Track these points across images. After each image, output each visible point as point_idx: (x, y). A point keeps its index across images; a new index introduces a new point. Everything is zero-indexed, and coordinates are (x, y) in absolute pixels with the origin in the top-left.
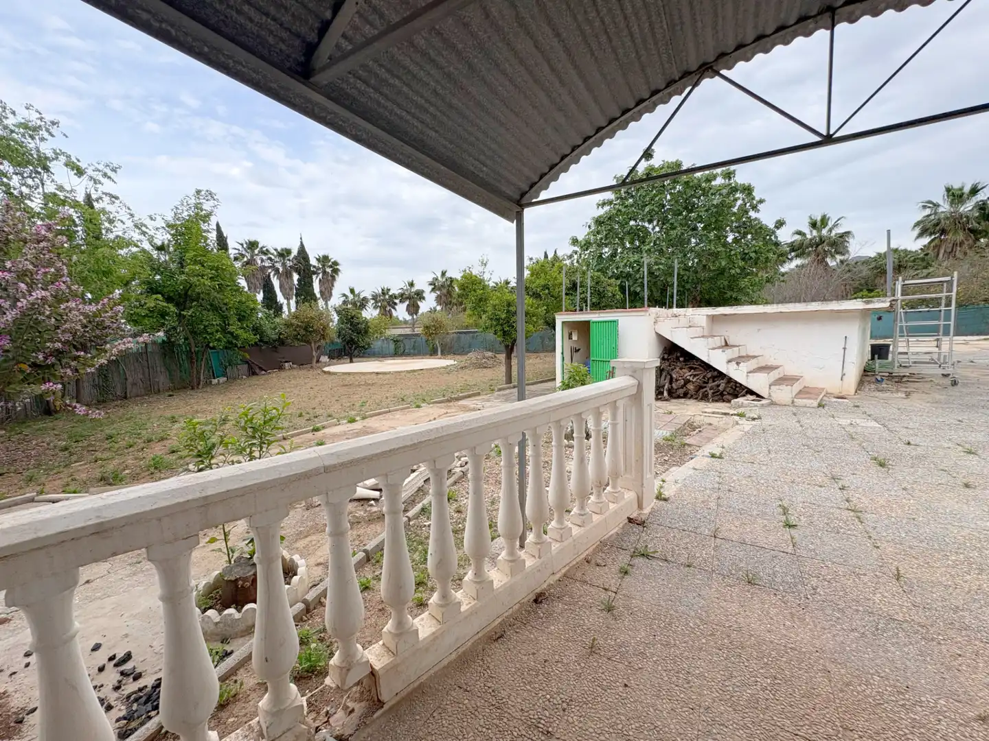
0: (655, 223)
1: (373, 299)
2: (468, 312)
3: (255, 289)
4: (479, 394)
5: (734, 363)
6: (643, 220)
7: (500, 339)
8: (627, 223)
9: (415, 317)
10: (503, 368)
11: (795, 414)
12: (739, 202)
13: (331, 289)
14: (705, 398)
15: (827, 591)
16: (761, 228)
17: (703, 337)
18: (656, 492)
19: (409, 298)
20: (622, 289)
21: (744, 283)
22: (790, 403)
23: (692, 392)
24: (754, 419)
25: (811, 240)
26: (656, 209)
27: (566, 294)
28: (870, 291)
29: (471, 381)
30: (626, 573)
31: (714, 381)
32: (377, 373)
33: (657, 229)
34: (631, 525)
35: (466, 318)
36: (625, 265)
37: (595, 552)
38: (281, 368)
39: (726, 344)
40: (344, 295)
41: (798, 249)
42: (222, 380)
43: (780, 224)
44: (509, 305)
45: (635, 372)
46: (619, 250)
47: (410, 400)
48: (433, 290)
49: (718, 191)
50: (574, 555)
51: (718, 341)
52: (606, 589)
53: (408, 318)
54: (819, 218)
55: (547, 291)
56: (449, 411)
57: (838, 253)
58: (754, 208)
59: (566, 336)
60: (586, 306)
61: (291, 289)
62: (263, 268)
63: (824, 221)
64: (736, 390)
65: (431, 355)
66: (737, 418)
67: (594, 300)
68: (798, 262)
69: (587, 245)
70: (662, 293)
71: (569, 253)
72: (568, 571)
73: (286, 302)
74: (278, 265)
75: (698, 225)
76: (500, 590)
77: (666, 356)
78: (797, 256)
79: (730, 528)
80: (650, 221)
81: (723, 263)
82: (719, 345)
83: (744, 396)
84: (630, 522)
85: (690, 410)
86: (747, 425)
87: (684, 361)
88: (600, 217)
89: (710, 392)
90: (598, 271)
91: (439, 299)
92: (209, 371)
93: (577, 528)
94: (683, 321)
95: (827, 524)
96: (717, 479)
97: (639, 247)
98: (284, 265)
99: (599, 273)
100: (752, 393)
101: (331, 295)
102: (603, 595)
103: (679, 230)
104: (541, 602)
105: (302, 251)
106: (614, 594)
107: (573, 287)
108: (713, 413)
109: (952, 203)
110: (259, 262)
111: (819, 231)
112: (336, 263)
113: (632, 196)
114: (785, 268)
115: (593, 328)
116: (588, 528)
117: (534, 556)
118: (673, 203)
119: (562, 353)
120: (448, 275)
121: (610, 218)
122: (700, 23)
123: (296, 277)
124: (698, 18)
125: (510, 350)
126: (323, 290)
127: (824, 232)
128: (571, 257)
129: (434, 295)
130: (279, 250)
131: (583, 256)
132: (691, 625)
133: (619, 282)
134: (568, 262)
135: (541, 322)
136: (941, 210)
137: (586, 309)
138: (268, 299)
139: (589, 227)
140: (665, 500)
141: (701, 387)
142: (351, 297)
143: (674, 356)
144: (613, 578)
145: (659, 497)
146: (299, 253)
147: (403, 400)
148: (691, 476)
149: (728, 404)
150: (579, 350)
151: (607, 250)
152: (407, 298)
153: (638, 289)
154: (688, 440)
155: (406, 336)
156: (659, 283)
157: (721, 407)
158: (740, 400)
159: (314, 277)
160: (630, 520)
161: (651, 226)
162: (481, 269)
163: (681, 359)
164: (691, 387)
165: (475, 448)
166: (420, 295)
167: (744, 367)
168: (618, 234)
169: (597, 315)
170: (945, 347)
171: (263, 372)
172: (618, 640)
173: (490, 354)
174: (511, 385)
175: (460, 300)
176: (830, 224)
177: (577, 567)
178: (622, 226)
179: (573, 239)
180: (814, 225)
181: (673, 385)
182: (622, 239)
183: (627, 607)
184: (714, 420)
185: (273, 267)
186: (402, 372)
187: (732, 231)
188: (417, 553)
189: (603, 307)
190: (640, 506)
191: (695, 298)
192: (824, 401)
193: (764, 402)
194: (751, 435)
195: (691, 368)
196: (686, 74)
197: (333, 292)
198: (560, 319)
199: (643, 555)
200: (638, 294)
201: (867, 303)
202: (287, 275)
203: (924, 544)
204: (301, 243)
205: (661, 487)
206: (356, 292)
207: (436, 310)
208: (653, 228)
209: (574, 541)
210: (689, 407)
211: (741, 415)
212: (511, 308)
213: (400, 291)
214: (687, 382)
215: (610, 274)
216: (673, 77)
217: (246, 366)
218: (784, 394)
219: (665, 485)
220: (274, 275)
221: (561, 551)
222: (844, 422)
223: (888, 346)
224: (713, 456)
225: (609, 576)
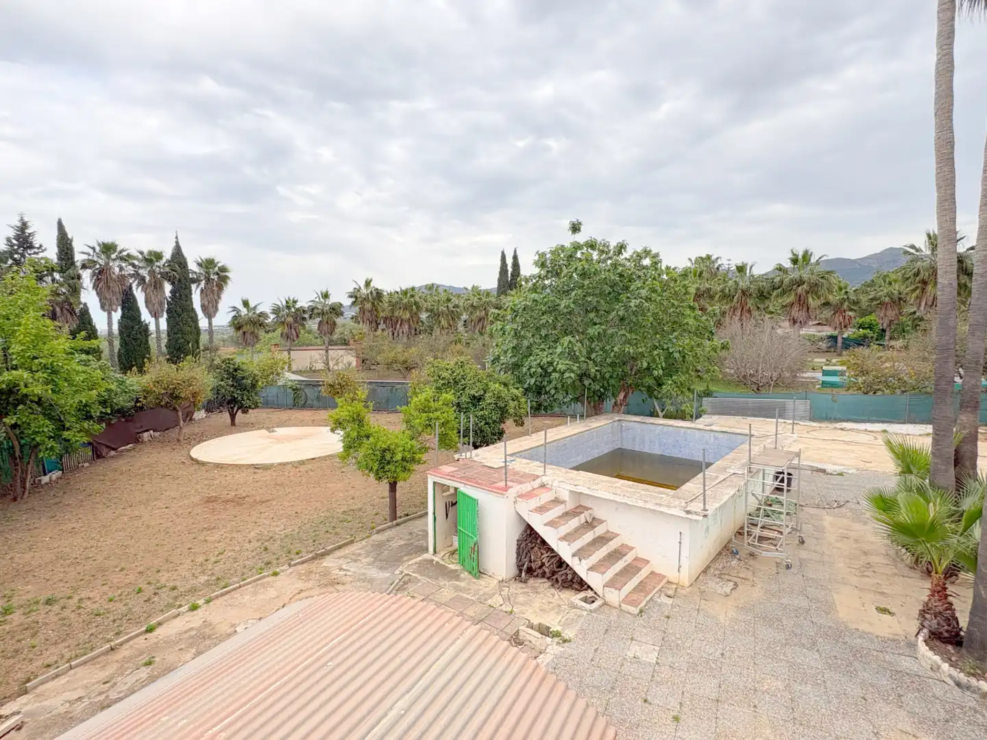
1: (273, 313)
3: (110, 305)
13: (217, 303)
14: (557, 583)
19: (323, 314)
32: (256, 467)
38: (137, 440)
40: (235, 309)
42: (56, 475)
48: (354, 303)
61: (161, 304)
62: (122, 278)
66: (550, 640)
73: (152, 321)
74: (143, 272)
91: (361, 317)
92: (38, 466)
98: (152, 273)
101: (216, 309)
105: (178, 253)
110: (117, 270)
112: (223, 269)
115: (460, 498)
119: (434, 513)
120: (374, 285)
123: (168, 288)
126: (206, 303)
129: (355, 311)
130: (146, 252)
136: (922, 256)
138: (128, 318)
141: (554, 573)
142: (244, 311)
146: (173, 256)
152: (319, 314)
155: (308, 383)
159: (194, 286)
164: (546, 570)
166: (337, 310)
171: (113, 453)
180: (795, 261)
181: (533, 565)
185: (136, 275)
197: (220, 306)
198: (431, 479)
202: (157, 286)
204: (177, 243)
206: (252, 305)
211: (557, 634)
213: (311, 304)
214: (543, 564)
217: (90, 448)
220: (138, 286)
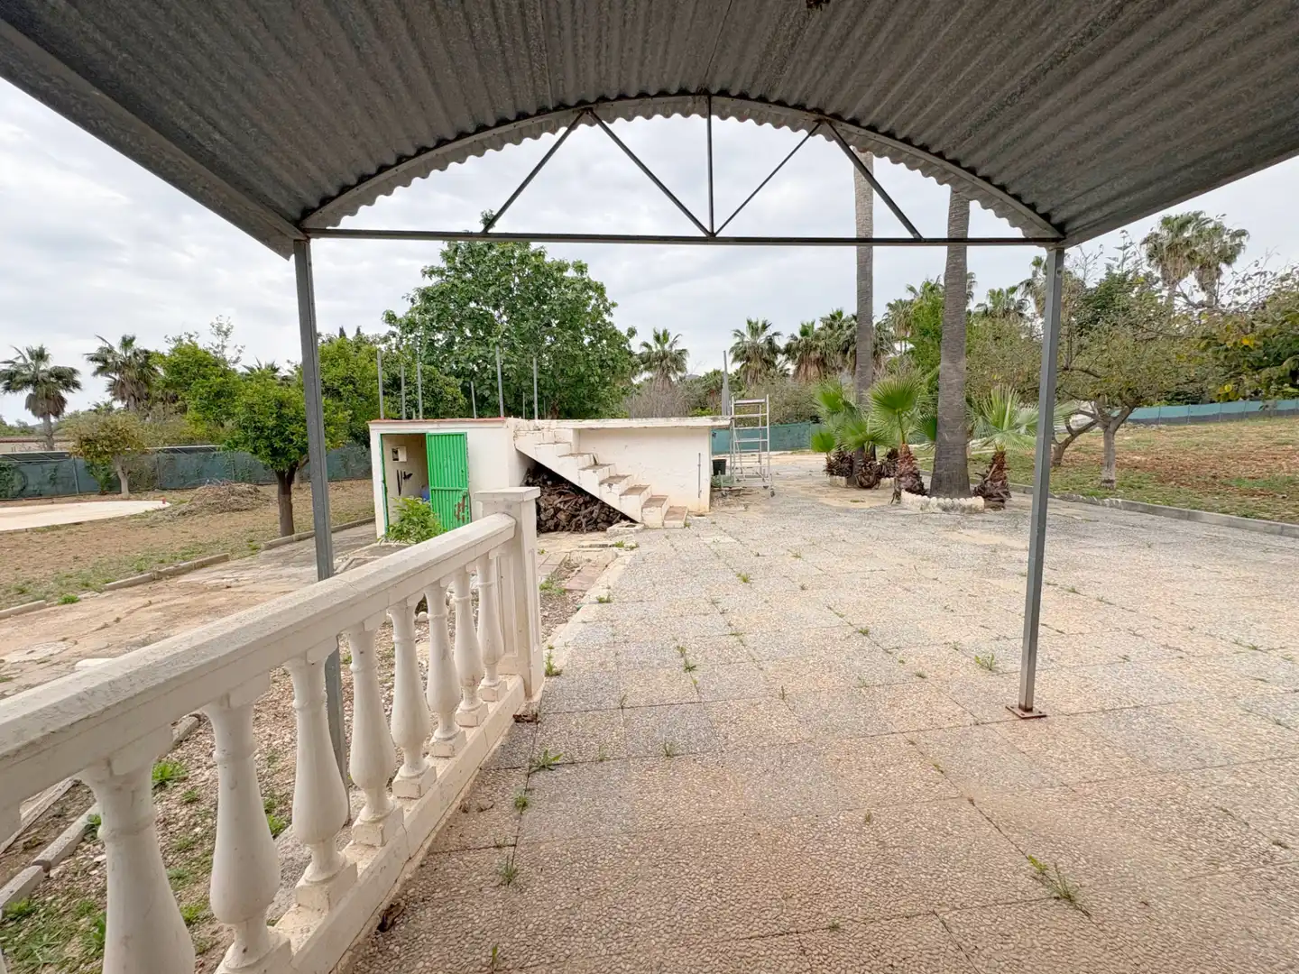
0: (501, 310)
2: (191, 414)
4: (226, 559)
5: (606, 485)
6: (486, 303)
7: (268, 461)
8: (466, 304)
9: (53, 419)
10: (275, 511)
11: (667, 537)
12: (593, 302)
14: (578, 528)
15: (736, 735)
16: (615, 334)
17: (571, 455)
18: (545, 666)
19: (34, 381)
20: (466, 391)
21: (603, 393)
22: (660, 526)
23: (564, 523)
24: (632, 548)
25: (656, 354)
26: (503, 292)
27: (384, 394)
28: (703, 409)
29: (205, 536)
30: (525, 805)
31: (586, 508)
33: (505, 318)
34: (520, 725)
35: (187, 425)
36: (468, 360)
37: (473, 791)
39: (596, 463)
41: (648, 361)
43: (632, 332)
44: (281, 405)
45: (509, 507)
46: (457, 339)
47: (42, 590)
48: (101, 371)
49: (571, 284)
50: (442, 809)
51: (587, 460)
52: (498, 847)
53: (33, 421)
54: (661, 333)
55: (351, 387)
56: (153, 599)
57: (678, 369)
58: (607, 310)
59: (389, 454)
60: (417, 412)
63: (666, 334)
64: (611, 516)
65: (103, 493)
66: (615, 549)
67: (427, 405)
68: (647, 375)
69: (410, 326)
70: (516, 399)
71: (383, 333)
72: (435, 841)
75: (553, 321)
76: (308, 950)
77: (531, 480)
78: (646, 369)
79: (637, 691)
80: (496, 307)
81: (582, 369)
82: (588, 464)
83: (618, 522)
84: (517, 721)
85: (566, 545)
86: (627, 556)
87: (552, 486)
88: (428, 289)
89: (584, 521)
90: (430, 364)
91: (117, 389)
93: (442, 761)
94: (549, 436)
95: (719, 656)
96: (610, 629)
97: (483, 338)
99: (432, 367)
100: (625, 517)
102: (498, 859)
103: (531, 323)
104: (393, 924)
106: (512, 849)
107: (394, 384)
108: (591, 546)
109: (752, 335)
111: (662, 345)
113: (471, 270)
114: (637, 380)
115: (430, 444)
116: (459, 756)
117: (372, 846)
118: (522, 288)
119: (384, 481)
120: (137, 345)
121: (442, 293)
122: (581, 39)
124: (581, 32)
125: (286, 482)
127: (667, 347)
128: (386, 340)
129: (104, 381)
131: (405, 341)
132: (619, 846)
133: (460, 381)
134: (383, 347)
135: (343, 434)
136: (746, 339)
137: (417, 417)
139: (412, 300)
140: (558, 674)
141: (574, 516)
143: (540, 480)
144: (506, 822)
145: (550, 673)
147: (22, 592)
148: (581, 633)
149: (602, 534)
150: (410, 475)
151: (440, 336)
152: (27, 383)
153: (487, 393)
154: (566, 584)
155: (29, 459)
156: (512, 386)
157: (597, 537)
158: (615, 527)
160: (518, 719)
161: (496, 313)
162: (217, 341)
163: (549, 483)
164: (562, 516)
165: (228, 697)
166: (66, 378)
167: (618, 488)
168: (454, 317)
169: (435, 426)
170: (764, 462)
172: (531, 926)
173: (245, 487)
174: (294, 536)
175: (171, 392)
176: (671, 340)
177: (450, 827)
178: (461, 307)
179: (388, 315)
180: (657, 338)
181: (542, 516)
182: (460, 325)
183: (534, 862)
184: (594, 555)
186: (16, 532)
187: (587, 333)
188: (76, 940)
189: (442, 414)
190: (528, 694)
191: (554, 408)
192: (688, 519)
193: (638, 527)
194: (631, 568)
195: (561, 494)
196: (561, 106)
198: (376, 431)
199: (544, 766)
200: (487, 399)
201: (714, 420)
203: (791, 655)
205: (550, 657)
207: (111, 409)
208: (501, 318)
209: (441, 786)
210: (564, 541)
211: (619, 545)
212: (285, 411)
214: (557, 510)
215: (447, 370)
216: (546, 104)
218: (654, 516)
219: (554, 653)
221: (421, 813)
222: (709, 540)
223: (724, 461)
224: (601, 601)
225: (499, 823)
